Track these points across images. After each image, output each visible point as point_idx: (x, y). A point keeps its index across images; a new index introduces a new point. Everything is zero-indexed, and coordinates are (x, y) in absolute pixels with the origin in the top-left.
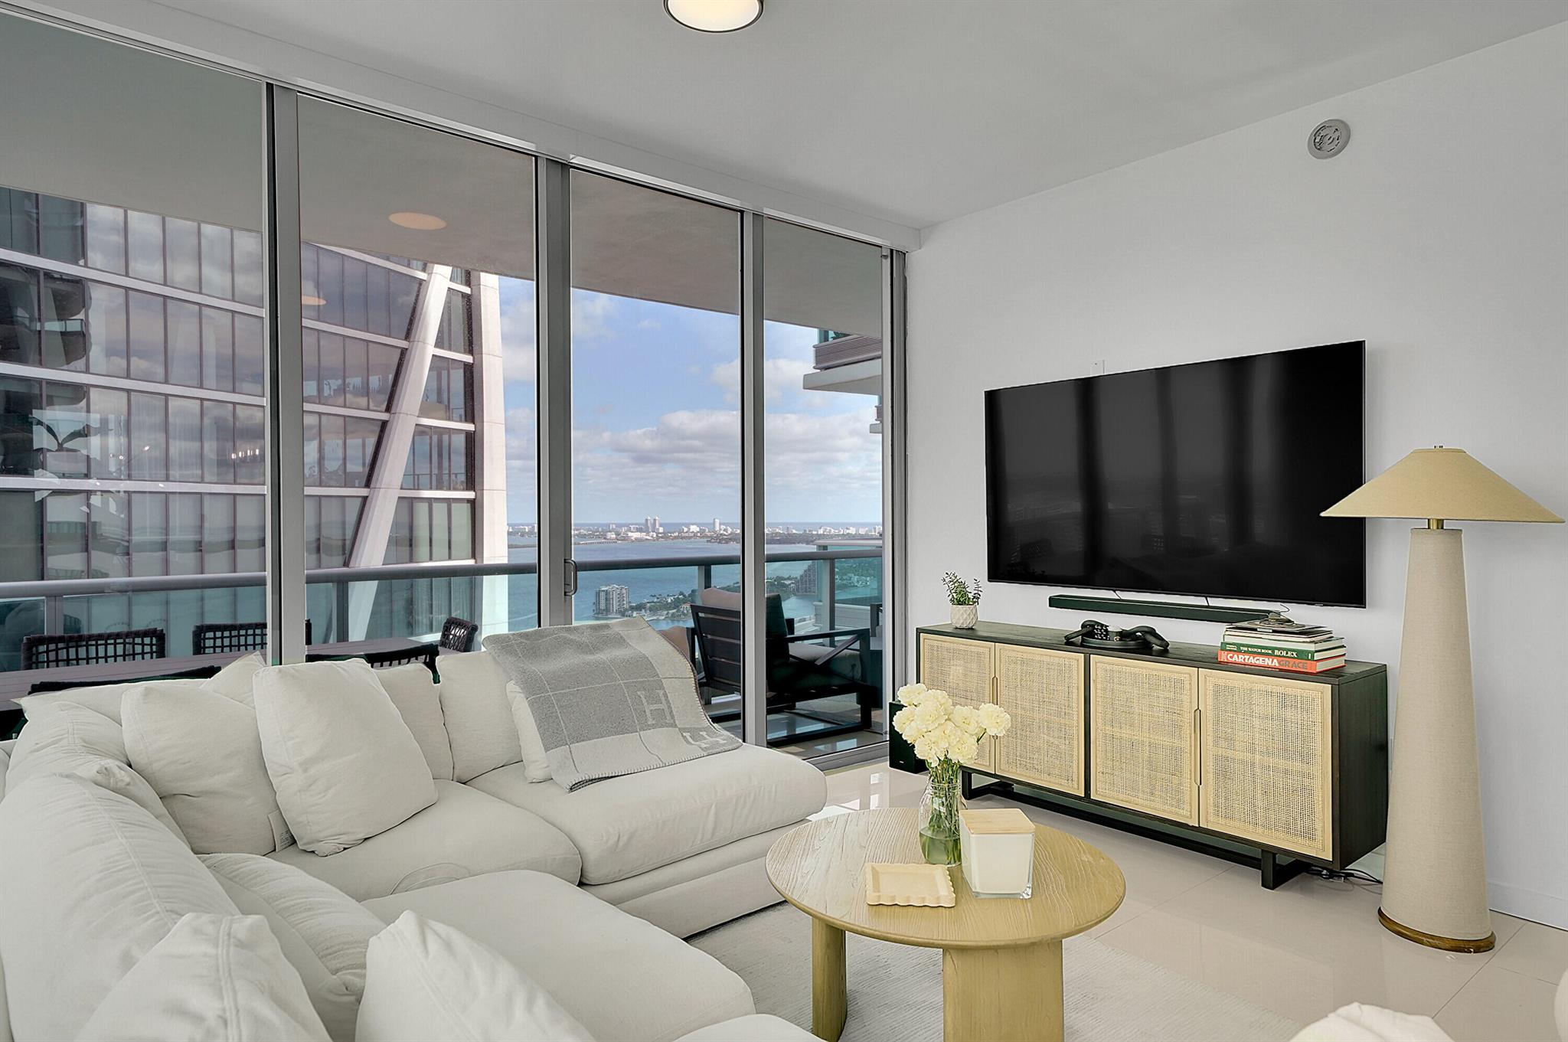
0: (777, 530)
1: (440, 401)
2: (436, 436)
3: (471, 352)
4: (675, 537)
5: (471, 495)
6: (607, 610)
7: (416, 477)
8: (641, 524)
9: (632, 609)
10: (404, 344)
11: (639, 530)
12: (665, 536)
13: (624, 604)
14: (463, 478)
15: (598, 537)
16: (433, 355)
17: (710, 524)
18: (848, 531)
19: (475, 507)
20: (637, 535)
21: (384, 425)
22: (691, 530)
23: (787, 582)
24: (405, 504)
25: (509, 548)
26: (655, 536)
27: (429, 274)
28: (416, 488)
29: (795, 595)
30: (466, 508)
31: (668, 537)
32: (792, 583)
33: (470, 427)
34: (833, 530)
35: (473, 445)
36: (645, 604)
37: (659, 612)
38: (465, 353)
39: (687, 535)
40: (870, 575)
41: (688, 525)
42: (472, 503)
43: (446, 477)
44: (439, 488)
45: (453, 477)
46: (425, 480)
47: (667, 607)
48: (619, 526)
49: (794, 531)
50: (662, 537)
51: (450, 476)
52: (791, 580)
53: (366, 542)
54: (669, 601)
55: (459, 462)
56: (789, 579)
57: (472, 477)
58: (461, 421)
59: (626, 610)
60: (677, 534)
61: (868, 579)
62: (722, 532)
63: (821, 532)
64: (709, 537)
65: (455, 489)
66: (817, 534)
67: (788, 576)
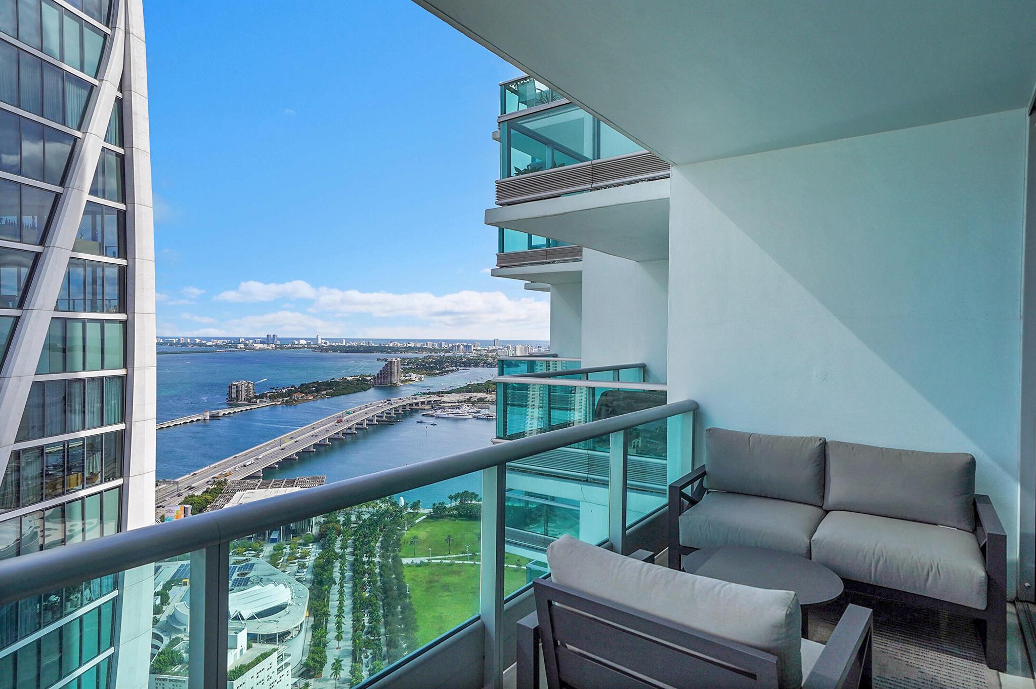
0: (362, 344)
1: (94, 238)
2: (91, 269)
3: (124, 201)
4: (288, 347)
5: (123, 317)
6: (237, 398)
7: (71, 302)
8: (264, 338)
9: (256, 397)
10: (59, 189)
11: (261, 343)
12: (282, 347)
13: (250, 394)
14: (116, 302)
15: (231, 347)
16: (87, 201)
17: (315, 339)
18: (409, 345)
19: (127, 327)
20: (261, 346)
21: (38, 256)
22: (301, 343)
23: (369, 378)
24: (59, 324)
25: (157, 354)
26: (274, 346)
27: (83, 133)
28: (71, 309)
29: (373, 387)
30: (118, 328)
31: (284, 348)
32: (372, 379)
33: (123, 262)
34: (399, 344)
35: (124, 278)
36: (266, 394)
37: (277, 400)
38: (118, 201)
39: (297, 346)
40: (423, 374)
41: (298, 339)
42: (125, 323)
43: (99, 302)
44: (94, 310)
45: (106, 302)
46: (80, 303)
47: (283, 395)
48: (246, 339)
49: (373, 345)
50: (279, 348)
51: (103, 301)
52: (371, 377)
53: (17, 355)
54: (284, 391)
55: (112, 291)
56: (369, 376)
57: (124, 302)
58: (114, 257)
59: (252, 398)
60: (290, 346)
61: (423, 376)
62: (323, 344)
63: (391, 345)
64: (313, 348)
65: (108, 312)
66: (389, 347)
67: (369, 374)
